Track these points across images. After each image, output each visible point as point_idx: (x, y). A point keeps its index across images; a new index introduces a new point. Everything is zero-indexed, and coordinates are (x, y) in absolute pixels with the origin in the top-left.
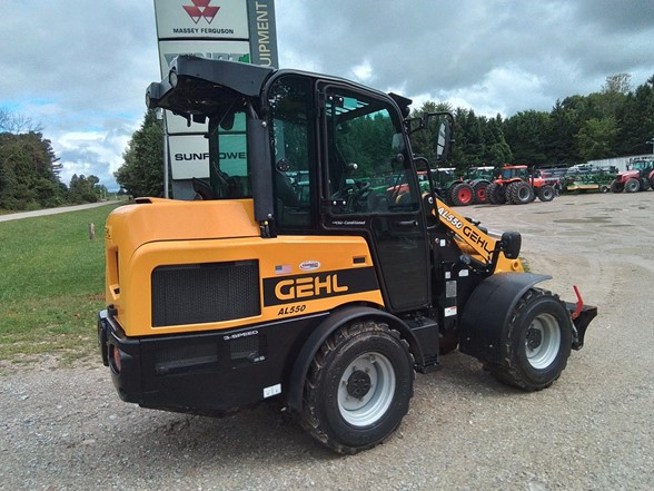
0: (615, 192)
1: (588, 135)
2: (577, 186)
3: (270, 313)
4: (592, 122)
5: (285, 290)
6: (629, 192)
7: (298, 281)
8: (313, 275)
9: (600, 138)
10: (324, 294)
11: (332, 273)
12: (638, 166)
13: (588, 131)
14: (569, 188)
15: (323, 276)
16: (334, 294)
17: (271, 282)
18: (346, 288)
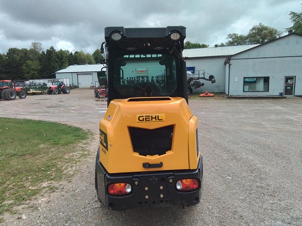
0: (49, 94)
1: (28, 68)
2: (32, 91)
4: (29, 62)
6: (55, 94)
9: (33, 70)
12: (56, 83)
13: (27, 66)
14: (28, 92)
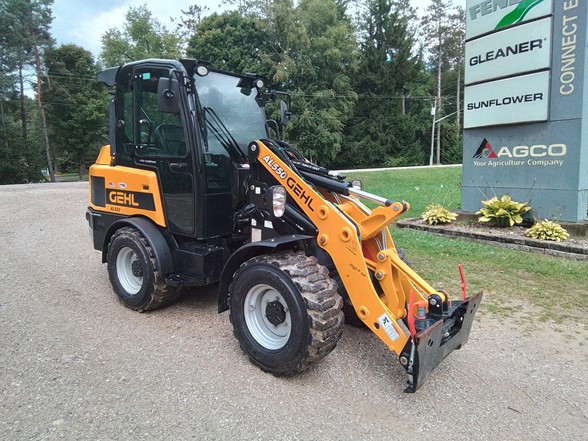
3: (108, 208)
5: (113, 196)
7: (119, 193)
8: (123, 191)
10: (127, 205)
11: (132, 193)
15: (128, 193)
16: (132, 206)
17: (109, 190)
18: (137, 204)
